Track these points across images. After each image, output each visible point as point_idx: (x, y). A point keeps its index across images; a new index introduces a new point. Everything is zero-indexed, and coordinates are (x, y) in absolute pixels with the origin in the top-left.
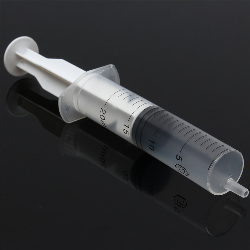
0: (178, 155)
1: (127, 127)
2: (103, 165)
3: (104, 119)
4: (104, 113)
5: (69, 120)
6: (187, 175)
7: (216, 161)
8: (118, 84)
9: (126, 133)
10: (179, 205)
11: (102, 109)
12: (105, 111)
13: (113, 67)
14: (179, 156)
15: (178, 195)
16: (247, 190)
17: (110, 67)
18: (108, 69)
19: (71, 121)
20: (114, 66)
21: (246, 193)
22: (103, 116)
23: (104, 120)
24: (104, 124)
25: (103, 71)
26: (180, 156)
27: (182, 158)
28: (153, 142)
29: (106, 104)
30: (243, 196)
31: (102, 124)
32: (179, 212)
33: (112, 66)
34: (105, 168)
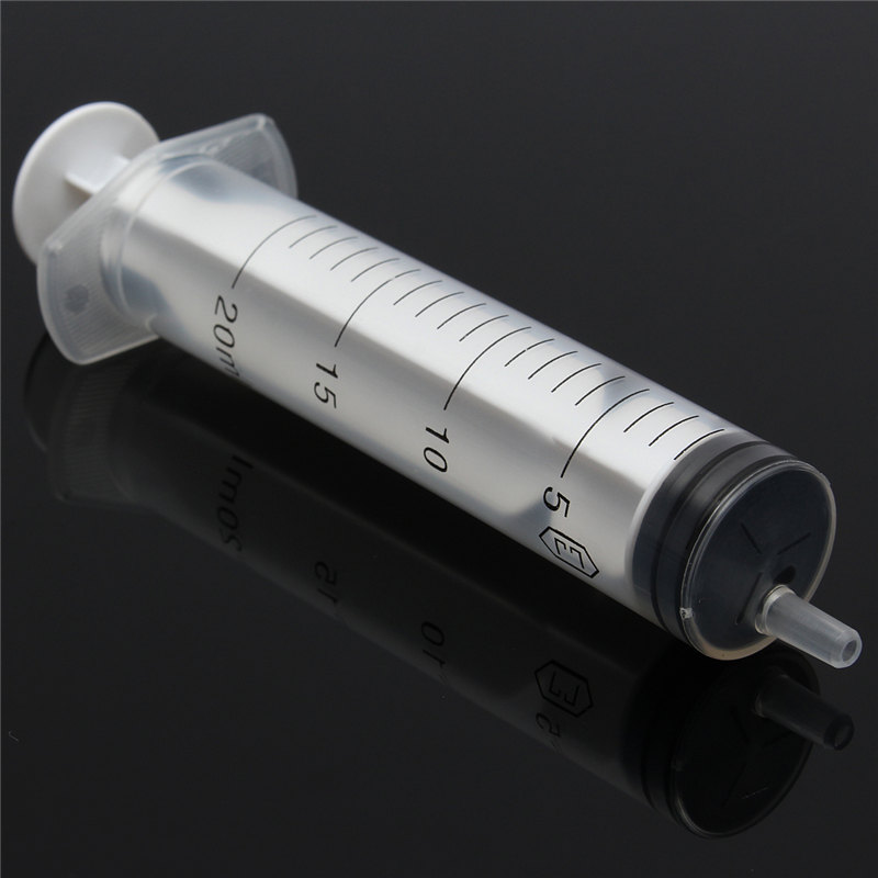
0: (550, 489)
1: (329, 372)
2: (231, 537)
3: (230, 343)
4: (232, 317)
5: (86, 351)
6: (592, 576)
7: (721, 512)
8: (290, 195)
9: (326, 401)
10: (557, 705)
11: (220, 298)
12: (234, 306)
13: (267, 125)
14: (555, 492)
15: (553, 662)
16: (854, 634)
17: (254, 124)
18: (247, 132)
19: (93, 355)
20: (271, 121)
21: (851, 646)
22: (227, 330)
23: (232, 346)
24: (233, 365)
25: (226, 141)
26: (559, 495)
27: (568, 502)
28: (442, 434)
29: (238, 277)
30: (838, 664)
31: (222, 366)
32: (558, 735)
33: (261, 121)
34: (240, 549)
